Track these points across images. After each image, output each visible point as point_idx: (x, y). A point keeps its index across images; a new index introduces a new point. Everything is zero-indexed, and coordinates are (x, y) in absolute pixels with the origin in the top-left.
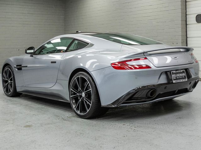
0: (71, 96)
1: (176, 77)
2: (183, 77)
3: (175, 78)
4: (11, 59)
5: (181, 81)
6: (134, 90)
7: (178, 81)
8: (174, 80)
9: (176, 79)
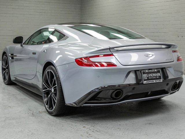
0: (43, 91)
1: (148, 78)
2: (158, 77)
3: (146, 79)
4: (8, 47)
5: (154, 81)
6: (97, 89)
7: (150, 82)
8: (145, 80)
9: (148, 79)
